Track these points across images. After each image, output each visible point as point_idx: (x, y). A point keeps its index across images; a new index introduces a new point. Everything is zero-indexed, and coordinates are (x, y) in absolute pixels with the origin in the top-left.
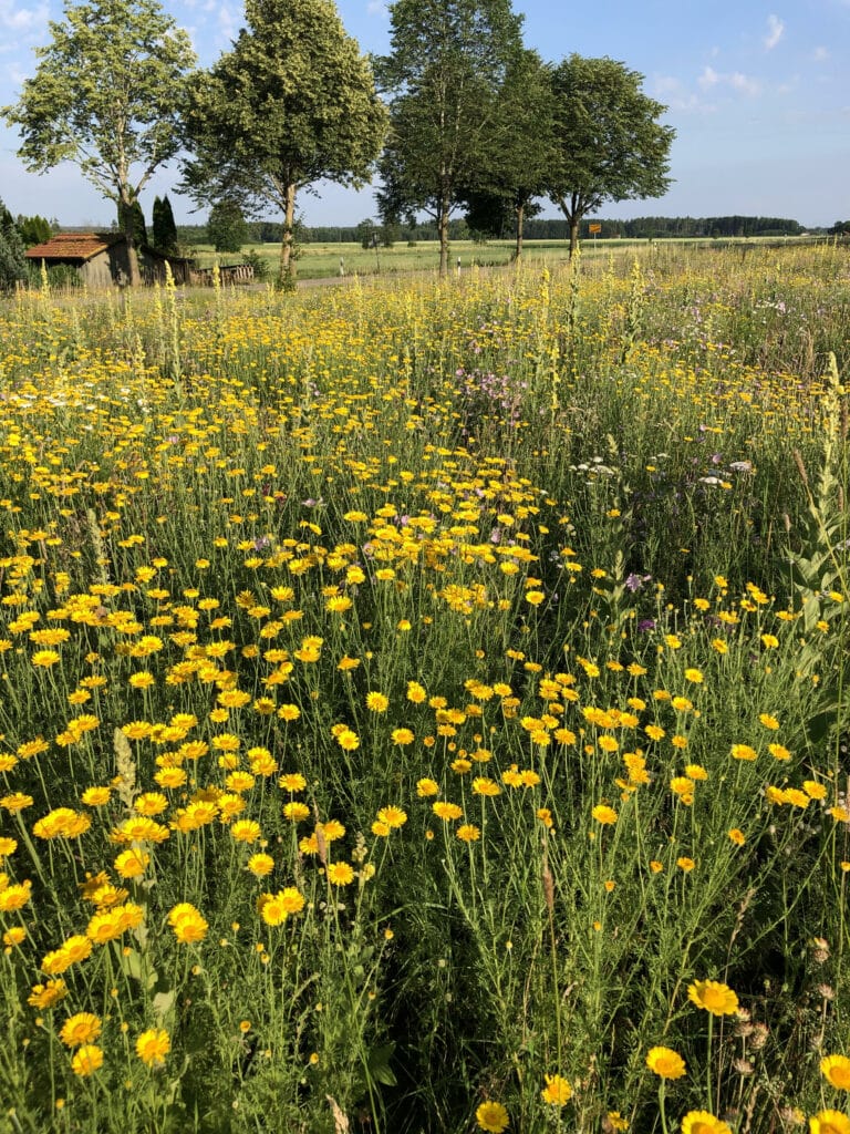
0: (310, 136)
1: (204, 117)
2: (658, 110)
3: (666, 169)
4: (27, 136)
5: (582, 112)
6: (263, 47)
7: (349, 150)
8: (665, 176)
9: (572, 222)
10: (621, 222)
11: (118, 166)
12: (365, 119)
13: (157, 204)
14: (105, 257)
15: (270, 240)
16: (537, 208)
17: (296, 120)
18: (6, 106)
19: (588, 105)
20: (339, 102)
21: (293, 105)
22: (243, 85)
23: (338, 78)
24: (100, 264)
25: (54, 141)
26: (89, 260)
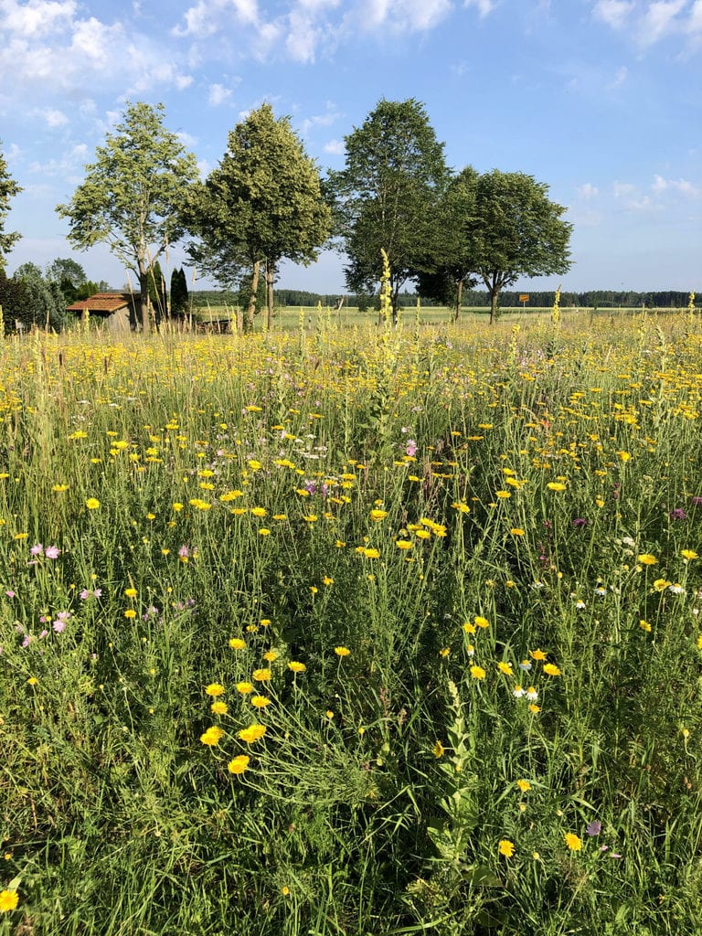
0: (268, 227)
1: (193, 213)
2: (560, 211)
3: (568, 254)
4: (75, 226)
5: (499, 212)
6: (239, 166)
7: (297, 238)
8: (567, 259)
9: (492, 293)
10: (576, 294)
11: (138, 246)
12: (311, 215)
13: (175, 273)
14: (126, 311)
15: (293, 304)
16: (474, 282)
17: (259, 216)
18: (60, 205)
19: (504, 206)
20: (292, 203)
21: (258, 204)
22: (222, 191)
23: (292, 186)
24: (121, 316)
25: (94, 229)
26: (113, 312)
